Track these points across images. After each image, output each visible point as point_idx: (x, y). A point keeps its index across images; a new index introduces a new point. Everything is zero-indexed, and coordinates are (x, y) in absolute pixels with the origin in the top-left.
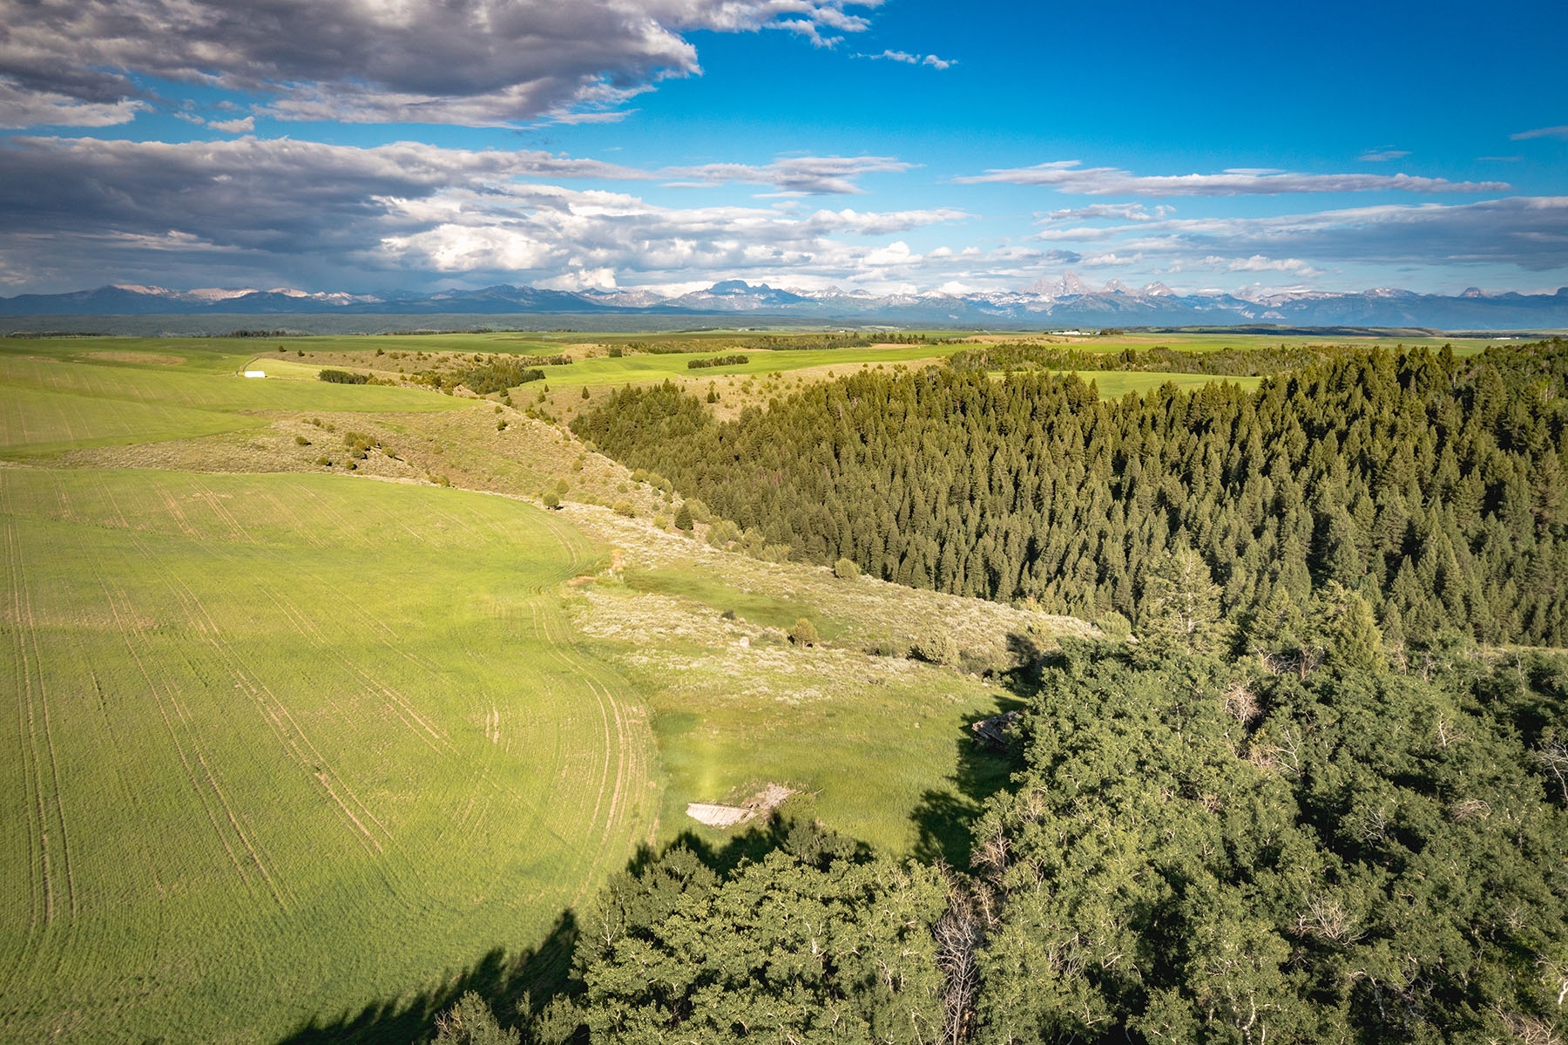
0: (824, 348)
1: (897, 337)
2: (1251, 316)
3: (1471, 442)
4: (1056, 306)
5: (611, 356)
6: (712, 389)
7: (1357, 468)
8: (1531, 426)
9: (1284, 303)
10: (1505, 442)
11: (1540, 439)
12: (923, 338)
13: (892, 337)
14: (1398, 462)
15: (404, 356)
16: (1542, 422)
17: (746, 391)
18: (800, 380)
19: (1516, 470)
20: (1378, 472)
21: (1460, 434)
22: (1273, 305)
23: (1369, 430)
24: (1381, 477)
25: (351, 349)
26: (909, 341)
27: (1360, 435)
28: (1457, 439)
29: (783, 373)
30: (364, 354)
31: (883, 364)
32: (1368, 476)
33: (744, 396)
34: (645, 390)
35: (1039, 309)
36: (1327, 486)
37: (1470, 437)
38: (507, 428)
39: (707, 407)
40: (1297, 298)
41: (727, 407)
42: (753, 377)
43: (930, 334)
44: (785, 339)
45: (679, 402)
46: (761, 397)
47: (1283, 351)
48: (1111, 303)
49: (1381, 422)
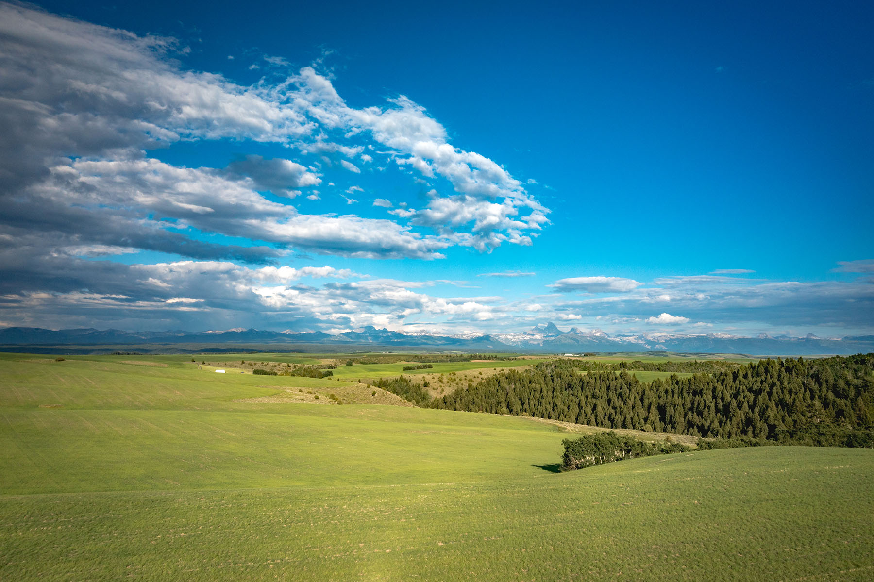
0: (447, 361)
1: (483, 356)
2: (649, 347)
3: (825, 395)
4: (545, 341)
5: (347, 365)
6: (424, 380)
7: (780, 406)
8: (847, 389)
9: (666, 340)
10: (837, 394)
11: (853, 394)
12: (496, 357)
13: (480, 356)
14: (797, 403)
15: (255, 364)
16: (852, 387)
17: (441, 381)
18: (466, 376)
19: (846, 406)
20: (790, 408)
21: (820, 392)
22: (660, 342)
23: (780, 391)
24: (792, 410)
25: (228, 360)
26: (489, 359)
27: (777, 393)
28: (819, 394)
29: (456, 372)
30: (235, 363)
31: (503, 368)
32: (786, 410)
33: (441, 384)
34: (390, 381)
35: (535, 343)
36: (771, 413)
37: (824, 393)
38: (376, 395)
39: (424, 390)
40: (672, 338)
41: (433, 389)
42: (442, 375)
43: (499, 355)
44: (426, 357)
45: (409, 387)
46: (449, 384)
47: (696, 363)
48: (574, 339)
49: (785, 388)
